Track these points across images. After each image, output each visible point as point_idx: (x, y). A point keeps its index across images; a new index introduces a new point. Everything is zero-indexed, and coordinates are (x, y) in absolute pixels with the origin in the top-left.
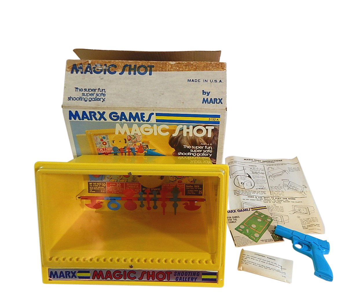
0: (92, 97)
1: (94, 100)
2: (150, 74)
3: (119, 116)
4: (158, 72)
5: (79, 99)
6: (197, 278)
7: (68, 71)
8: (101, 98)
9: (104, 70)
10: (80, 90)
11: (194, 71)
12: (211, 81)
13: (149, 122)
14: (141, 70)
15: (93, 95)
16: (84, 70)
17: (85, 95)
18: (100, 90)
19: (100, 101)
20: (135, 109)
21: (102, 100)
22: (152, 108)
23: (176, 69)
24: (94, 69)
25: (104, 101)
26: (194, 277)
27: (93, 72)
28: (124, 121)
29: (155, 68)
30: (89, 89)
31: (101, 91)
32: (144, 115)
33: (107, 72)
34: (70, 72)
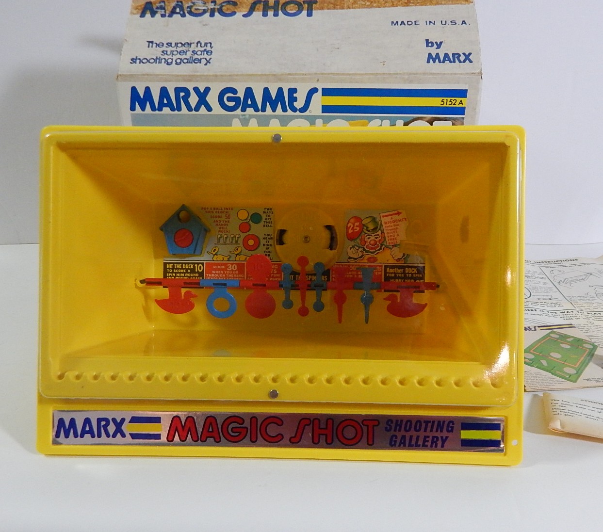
0: (183, 57)
1: (187, 62)
2: (310, 14)
3: (239, 98)
4: (326, 11)
5: (155, 61)
6: (447, 437)
7: (134, 14)
8: (203, 58)
9: (209, 11)
10: (158, 45)
11: (405, 6)
12: (444, 23)
13: (307, 113)
14: (289, 9)
15: (185, 52)
16: (167, 12)
17: (169, 53)
18: (201, 44)
19: (200, 63)
20: (277, 78)
21: (204, 61)
22: (316, 74)
23: (365, 4)
24: (189, 9)
25: (208, 64)
26: (439, 434)
27: (187, 14)
28: (250, 111)
29: (319, 5)
30: (176, 44)
31: (203, 45)
32: (295, 95)
33: (217, 14)
34: (139, 15)
